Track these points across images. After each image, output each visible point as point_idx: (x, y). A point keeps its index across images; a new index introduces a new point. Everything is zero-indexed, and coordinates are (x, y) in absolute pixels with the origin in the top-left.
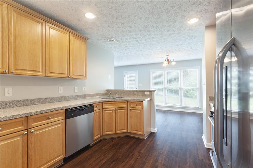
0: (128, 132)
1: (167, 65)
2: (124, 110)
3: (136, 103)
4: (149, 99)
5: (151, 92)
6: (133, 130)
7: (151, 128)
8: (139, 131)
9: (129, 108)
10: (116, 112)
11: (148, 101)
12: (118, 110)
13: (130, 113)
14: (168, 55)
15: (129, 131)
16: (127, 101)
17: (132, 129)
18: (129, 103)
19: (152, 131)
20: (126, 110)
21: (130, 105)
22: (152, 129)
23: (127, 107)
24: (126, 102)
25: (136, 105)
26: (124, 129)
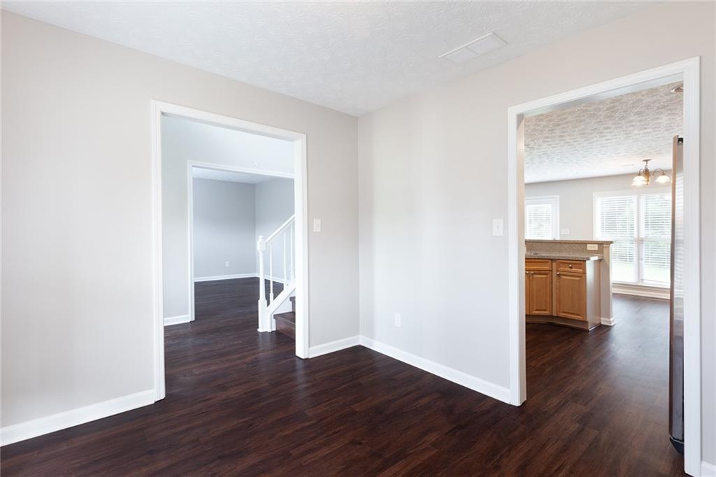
0: (551, 317)
1: (645, 183)
2: (545, 276)
3: (570, 264)
4: (596, 258)
5: (603, 246)
6: (564, 312)
7: (600, 316)
8: (579, 315)
9: (555, 273)
10: (531, 278)
11: (595, 261)
12: (534, 274)
13: (557, 282)
14: (647, 161)
15: (554, 314)
16: (552, 260)
17: (562, 311)
18: (554, 264)
19: (602, 323)
20: (549, 275)
21: (558, 266)
22: (602, 319)
23: (552, 271)
24: (550, 261)
25: (571, 268)
26: (545, 310)
